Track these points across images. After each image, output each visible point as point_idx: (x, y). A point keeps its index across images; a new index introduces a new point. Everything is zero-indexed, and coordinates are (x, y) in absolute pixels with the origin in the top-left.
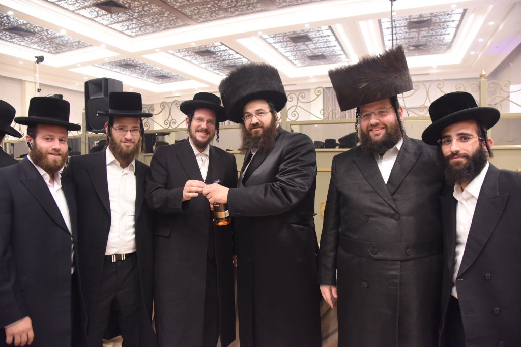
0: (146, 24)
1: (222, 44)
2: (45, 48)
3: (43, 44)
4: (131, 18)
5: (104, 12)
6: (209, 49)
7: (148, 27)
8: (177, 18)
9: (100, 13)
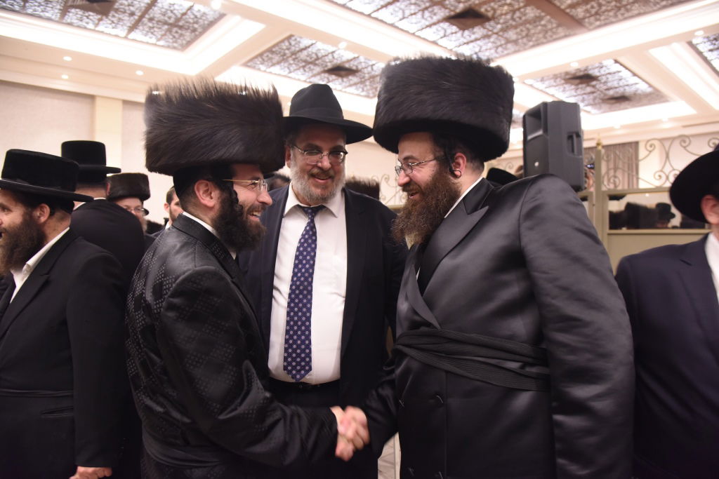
0: (508, 41)
1: (616, 62)
2: (363, 90)
3: (362, 86)
4: (490, 33)
5: (454, 28)
6: (591, 72)
7: (509, 46)
8: (559, 25)
9: (449, 31)
